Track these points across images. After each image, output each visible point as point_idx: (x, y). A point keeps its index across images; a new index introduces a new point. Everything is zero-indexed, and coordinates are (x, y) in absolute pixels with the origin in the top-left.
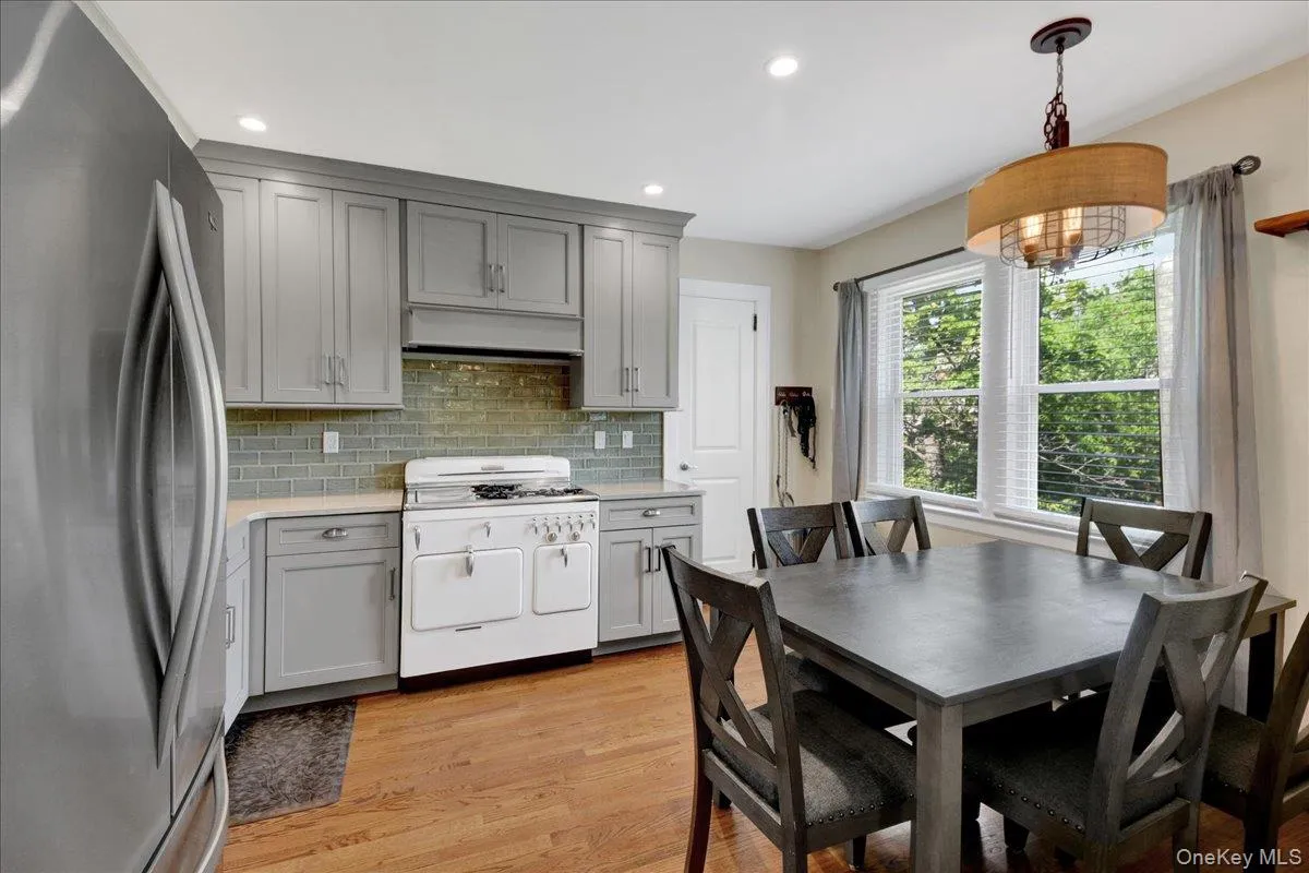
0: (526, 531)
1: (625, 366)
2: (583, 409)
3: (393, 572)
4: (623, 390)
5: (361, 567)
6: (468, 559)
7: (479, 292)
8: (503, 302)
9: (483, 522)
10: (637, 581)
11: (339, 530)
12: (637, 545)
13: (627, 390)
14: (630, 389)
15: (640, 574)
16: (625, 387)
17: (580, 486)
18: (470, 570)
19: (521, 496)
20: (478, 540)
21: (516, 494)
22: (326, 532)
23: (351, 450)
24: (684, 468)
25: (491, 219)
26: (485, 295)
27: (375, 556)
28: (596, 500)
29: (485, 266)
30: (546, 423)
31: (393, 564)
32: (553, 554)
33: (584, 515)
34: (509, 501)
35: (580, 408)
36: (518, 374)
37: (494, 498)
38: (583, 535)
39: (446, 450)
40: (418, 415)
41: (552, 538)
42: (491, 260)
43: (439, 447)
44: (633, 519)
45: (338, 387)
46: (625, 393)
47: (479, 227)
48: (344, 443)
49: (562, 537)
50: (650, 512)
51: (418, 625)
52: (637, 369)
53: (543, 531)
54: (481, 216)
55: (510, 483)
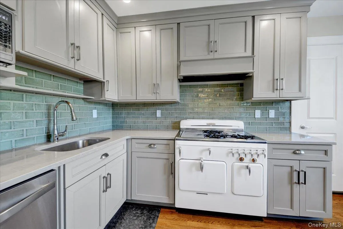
0: (227, 155)
1: (276, 78)
2: (253, 99)
3: (172, 164)
4: (274, 89)
5: (161, 159)
6: (201, 164)
7: (206, 53)
8: (217, 56)
9: (208, 148)
10: (290, 187)
11: (154, 145)
12: (289, 169)
13: (277, 90)
14: (279, 89)
15: (291, 183)
16: (275, 88)
17: (254, 135)
18: (202, 168)
19: (225, 138)
20: (205, 156)
21: (222, 136)
22: (150, 145)
23: (164, 116)
24: (303, 128)
25: (211, 23)
26: (209, 54)
27: (166, 156)
28: (265, 143)
29: (209, 42)
30: (233, 107)
31: (171, 161)
32: (241, 167)
33: (259, 150)
34: (219, 140)
35: (251, 99)
36: (221, 88)
37: (212, 137)
38: (258, 160)
39: (194, 117)
40: (184, 105)
41: (241, 159)
42: (212, 39)
43: (191, 115)
44: (288, 154)
45: (157, 94)
46: (275, 91)
47: (207, 27)
48: (162, 114)
49: (247, 160)
50: (297, 152)
51: (181, 188)
52: (282, 79)
53: (236, 156)
54: (208, 22)
55: (218, 130)
